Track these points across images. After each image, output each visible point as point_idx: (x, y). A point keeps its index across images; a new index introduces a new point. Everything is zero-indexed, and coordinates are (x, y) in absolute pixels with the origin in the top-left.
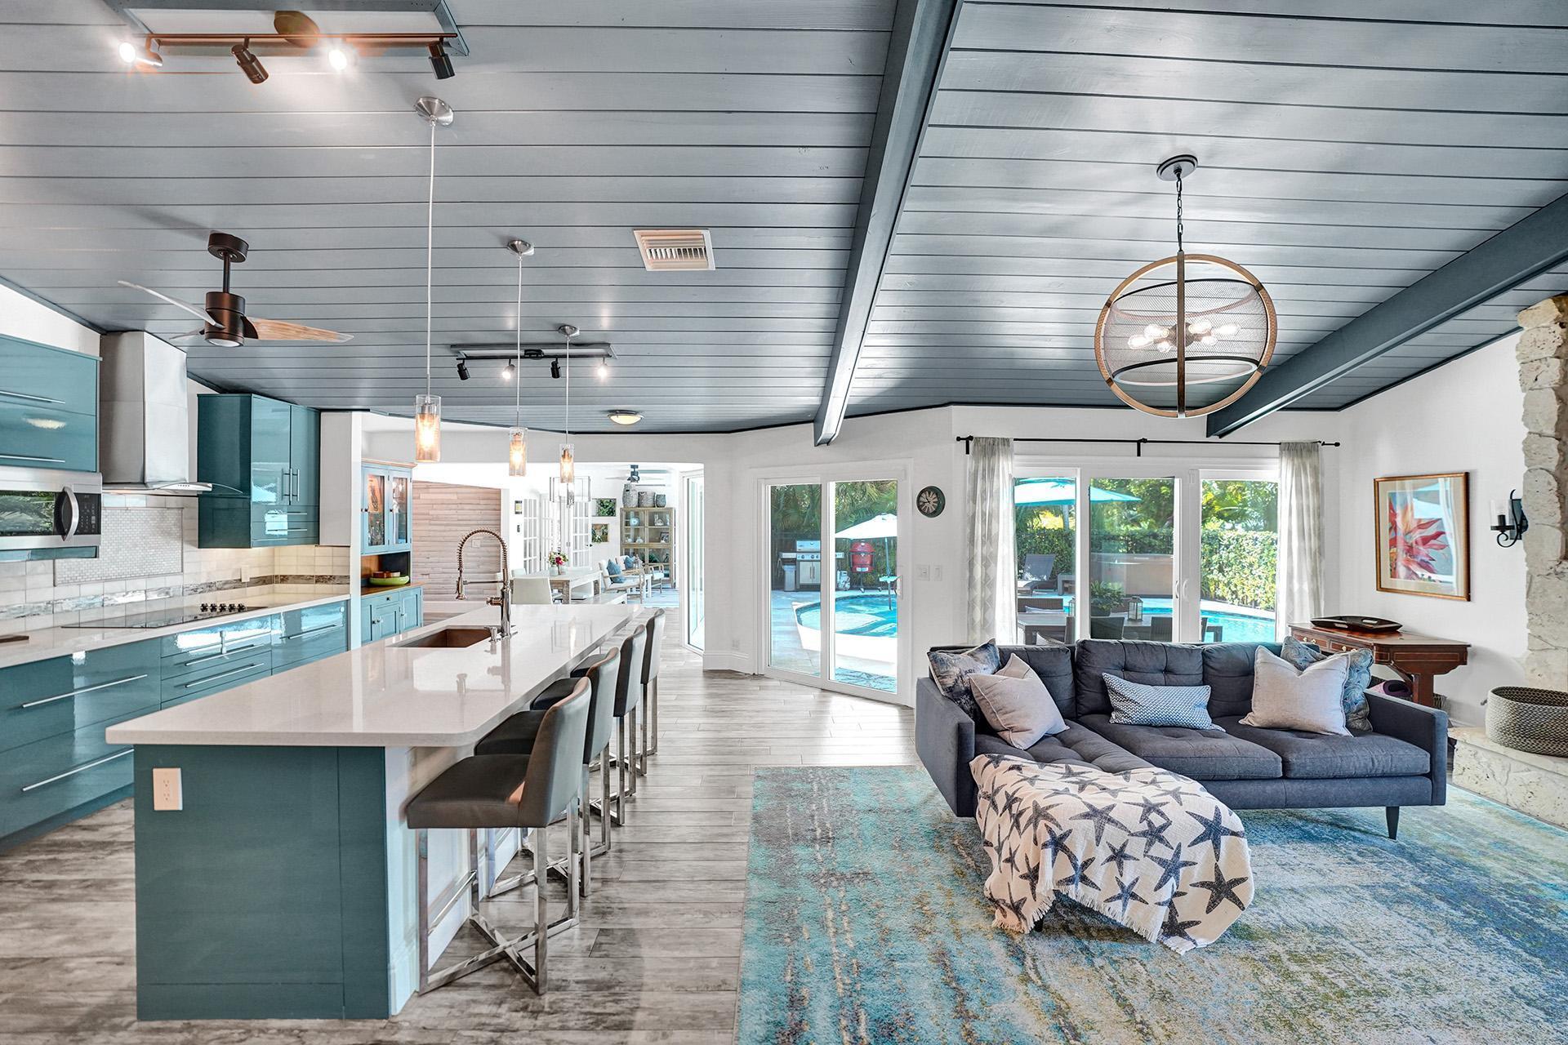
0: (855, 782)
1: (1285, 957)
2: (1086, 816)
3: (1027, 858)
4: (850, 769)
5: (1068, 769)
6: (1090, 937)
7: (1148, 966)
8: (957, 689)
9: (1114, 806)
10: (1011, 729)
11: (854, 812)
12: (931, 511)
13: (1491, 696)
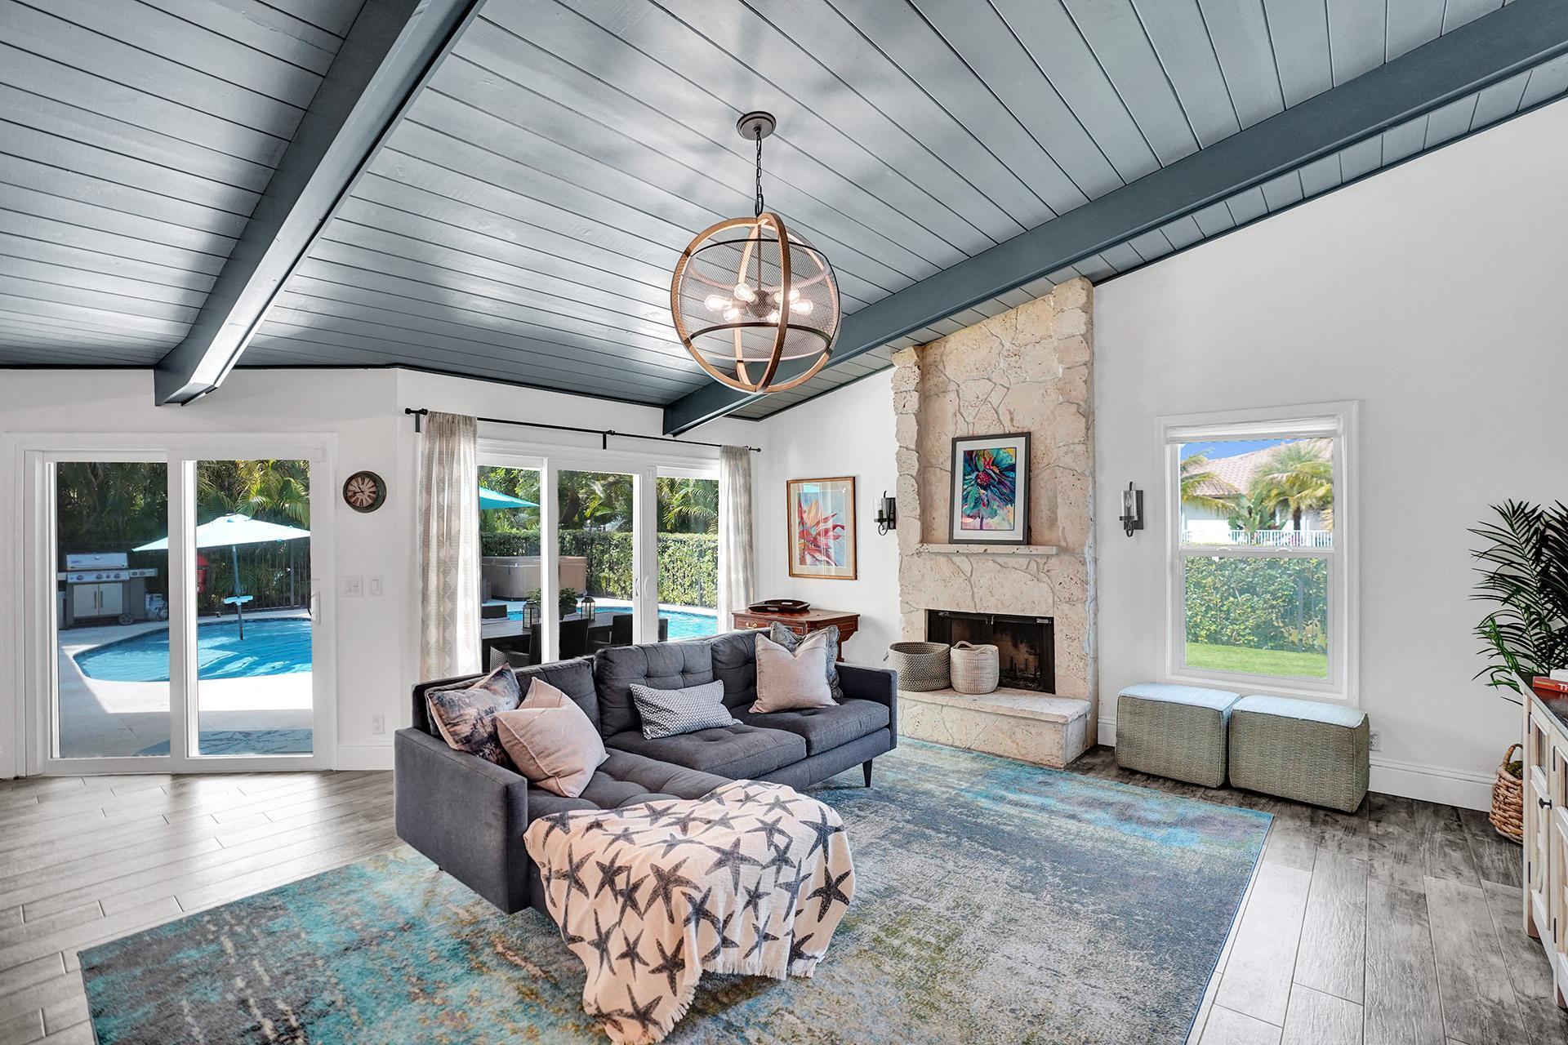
0: (299, 909)
1: (883, 935)
2: (720, 864)
3: (659, 944)
4: (280, 892)
5: (650, 808)
6: (725, 1007)
7: (796, 1011)
8: (477, 737)
9: (739, 840)
10: (557, 775)
11: (320, 963)
12: (365, 504)
13: (892, 652)
